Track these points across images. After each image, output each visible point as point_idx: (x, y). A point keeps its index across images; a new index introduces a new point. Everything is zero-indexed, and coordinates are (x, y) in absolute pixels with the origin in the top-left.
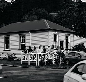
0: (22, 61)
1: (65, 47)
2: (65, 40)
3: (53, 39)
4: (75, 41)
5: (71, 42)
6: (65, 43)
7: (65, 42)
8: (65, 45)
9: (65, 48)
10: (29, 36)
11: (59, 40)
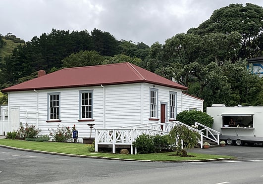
0: (99, 145)
1: (169, 115)
2: (169, 103)
3: (149, 101)
4: (184, 105)
5: (178, 106)
6: (169, 108)
7: (169, 105)
8: (169, 113)
9: (169, 118)
10: (101, 94)
11: (159, 102)
